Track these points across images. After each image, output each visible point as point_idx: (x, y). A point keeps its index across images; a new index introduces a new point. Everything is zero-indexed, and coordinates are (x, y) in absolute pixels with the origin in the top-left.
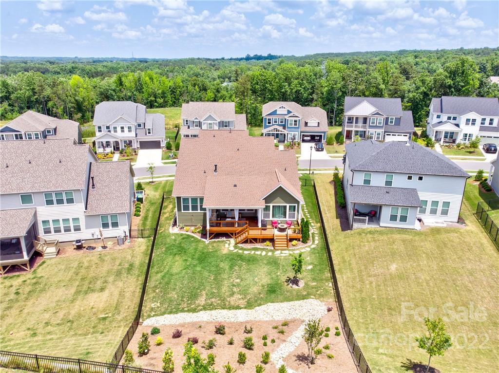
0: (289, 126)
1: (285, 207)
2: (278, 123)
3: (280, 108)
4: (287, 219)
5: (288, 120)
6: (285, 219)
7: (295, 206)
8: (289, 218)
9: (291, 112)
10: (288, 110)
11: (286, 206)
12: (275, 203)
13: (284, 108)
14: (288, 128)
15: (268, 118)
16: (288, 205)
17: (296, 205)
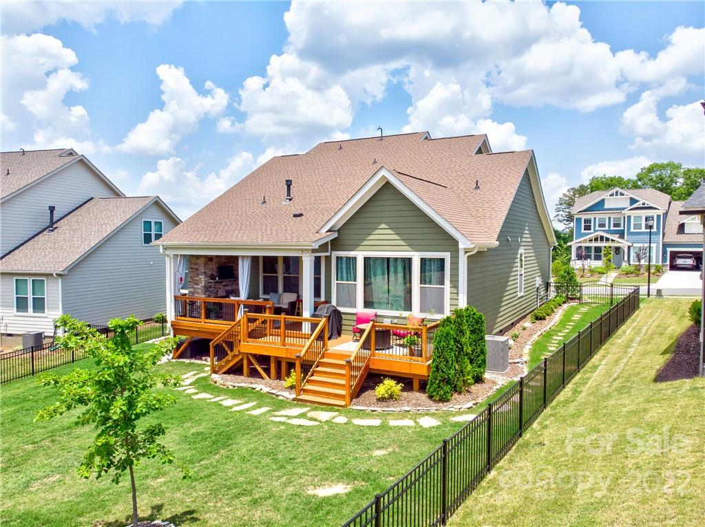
0: (632, 230)
1: (407, 262)
2: (607, 228)
3: (612, 195)
4: (416, 313)
5: (629, 217)
6: (406, 314)
7: (442, 261)
8: (422, 311)
9: (637, 201)
10: (631, 198)
11: (410, 260)
12: (372, 247)
13: (622, 194)
14: (630, 233)
15: (584, 217)
16: (416, 258)
17: (447, 256)
